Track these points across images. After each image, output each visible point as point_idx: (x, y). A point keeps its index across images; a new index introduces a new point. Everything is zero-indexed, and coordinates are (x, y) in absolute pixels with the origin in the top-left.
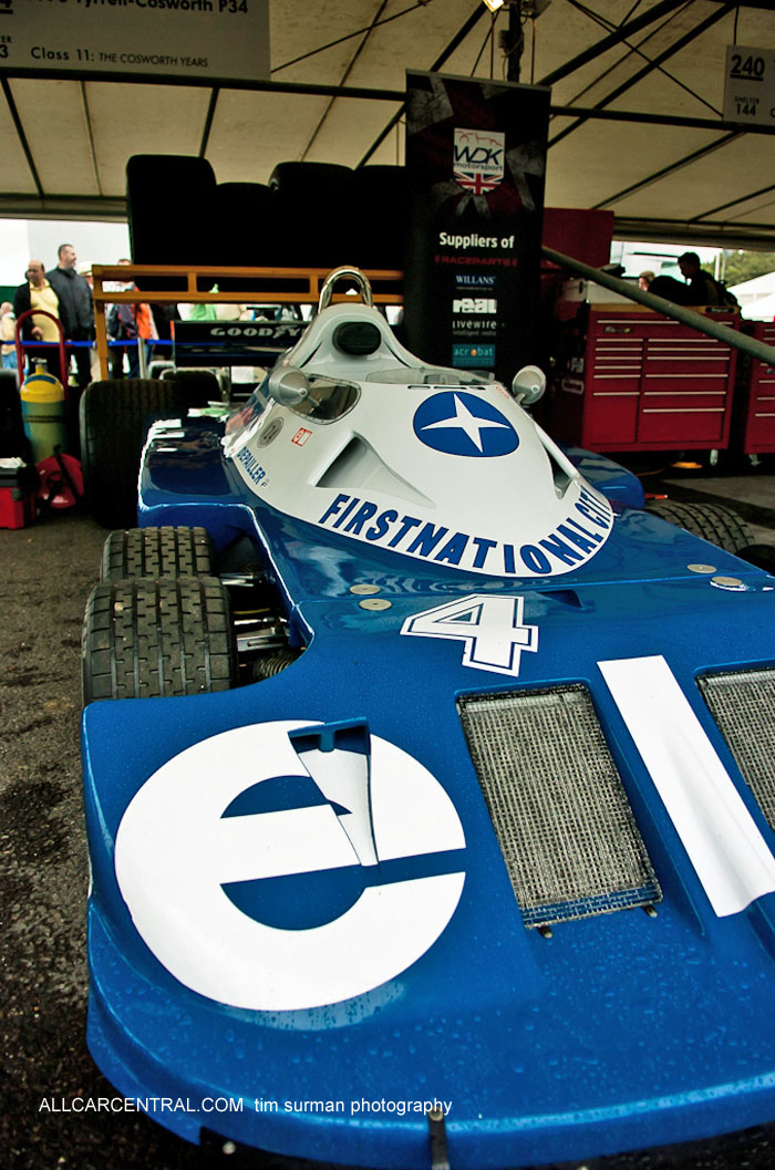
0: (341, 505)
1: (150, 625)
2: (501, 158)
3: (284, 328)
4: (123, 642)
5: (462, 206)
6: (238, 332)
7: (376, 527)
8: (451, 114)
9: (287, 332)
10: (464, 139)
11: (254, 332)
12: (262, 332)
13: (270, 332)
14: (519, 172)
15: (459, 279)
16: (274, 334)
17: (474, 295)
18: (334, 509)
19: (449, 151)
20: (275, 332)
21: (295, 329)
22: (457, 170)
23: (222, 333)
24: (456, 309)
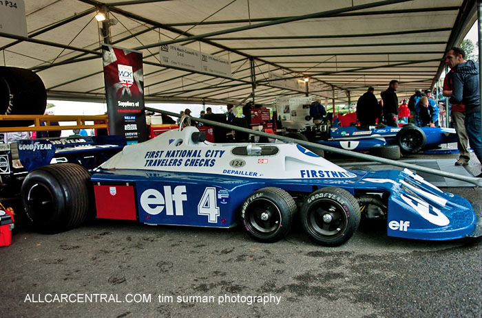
0: (304, 172)
2: (132, 75)
5: (123, 92)
7: (320, 175)
8: (116, 60)
10: (121, 68)
14: (137, 80)
15: (125, 118)
17: (130, 123)
19: (117, 72)
22: (120, 79)
24: (126, 129)
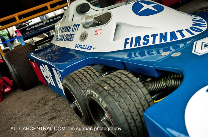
0: (128, 41)
1: (119, 88)
3: (45, 21)
4: (115, 96)
6: (34, 27)
7: (144, 41)
9: (47, 22)
11: (38, 25)
12: (40, 25)
13: (42, 24)
16: (43, 24)
18: (126, 43)
20: (43, 23)
21: (48, 20)
23: (30, 29)
